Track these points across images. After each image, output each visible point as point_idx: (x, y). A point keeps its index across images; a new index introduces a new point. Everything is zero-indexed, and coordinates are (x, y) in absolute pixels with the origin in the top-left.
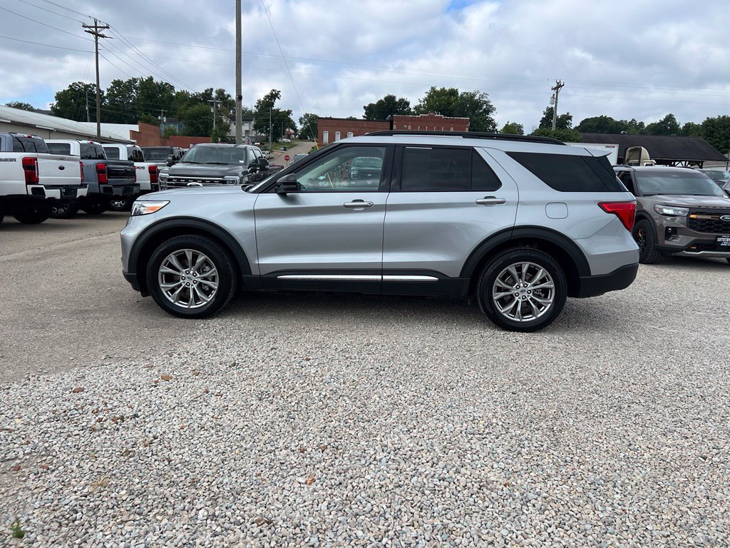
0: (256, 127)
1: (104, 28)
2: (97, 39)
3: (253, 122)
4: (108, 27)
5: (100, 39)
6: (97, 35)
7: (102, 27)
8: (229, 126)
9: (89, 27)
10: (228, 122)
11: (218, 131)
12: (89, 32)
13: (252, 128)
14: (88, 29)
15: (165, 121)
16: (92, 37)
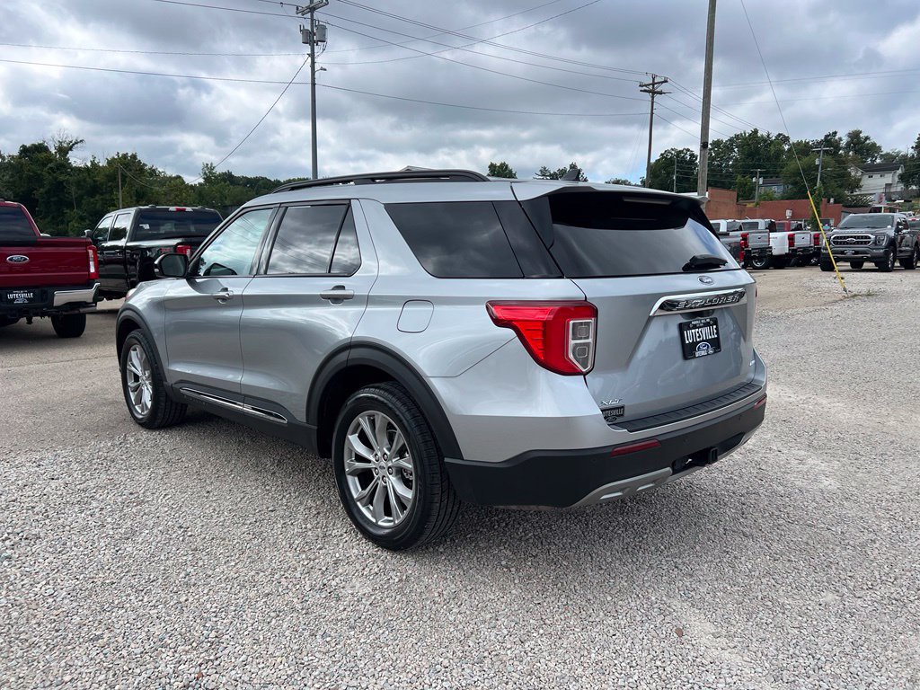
0: (902, 178)
1: (662, 82)
2: (653, 98)
3: (900, 172)
4: (666, 81)
5: (657, 96)
6: (654, 93)
7: (659, 83)
8: (860, 180)
9: (646, 85)
10: (859, 174)
11: (822, 189)
12: (645, 91)
13: (897, 179)
14: (644, 88)
15: (761, 183)
16: (648, 96)
